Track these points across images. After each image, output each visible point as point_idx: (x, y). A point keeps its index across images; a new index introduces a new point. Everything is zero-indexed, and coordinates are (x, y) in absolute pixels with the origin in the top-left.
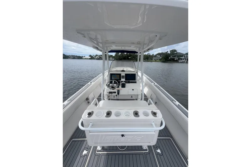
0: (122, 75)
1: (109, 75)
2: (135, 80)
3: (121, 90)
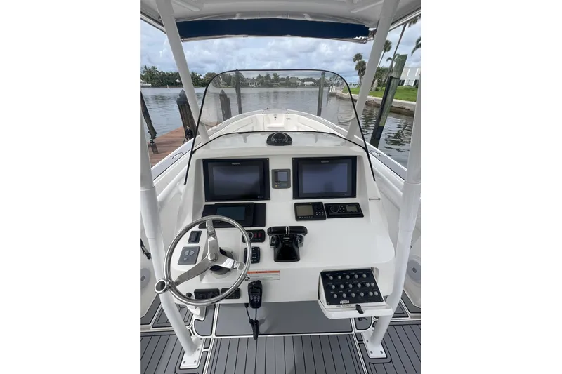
1: (196, 174)
2: (353, 195)
3: (273, 277)
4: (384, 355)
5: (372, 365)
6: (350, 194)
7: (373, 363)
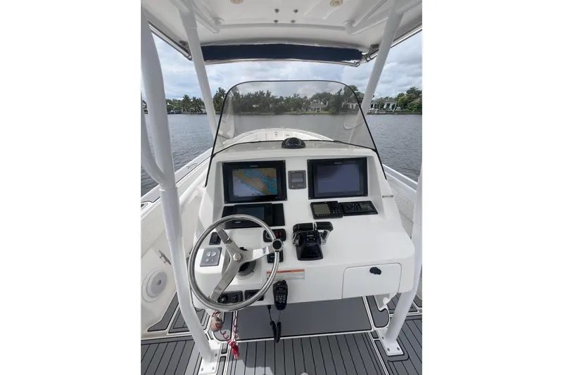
0: (289, 168)
1: (217, 176)
2: (365, 194)
3: (298, 277)
4: (401, 352)
5: (391, 363)
6: (363, 193)
7: (392, 360)
